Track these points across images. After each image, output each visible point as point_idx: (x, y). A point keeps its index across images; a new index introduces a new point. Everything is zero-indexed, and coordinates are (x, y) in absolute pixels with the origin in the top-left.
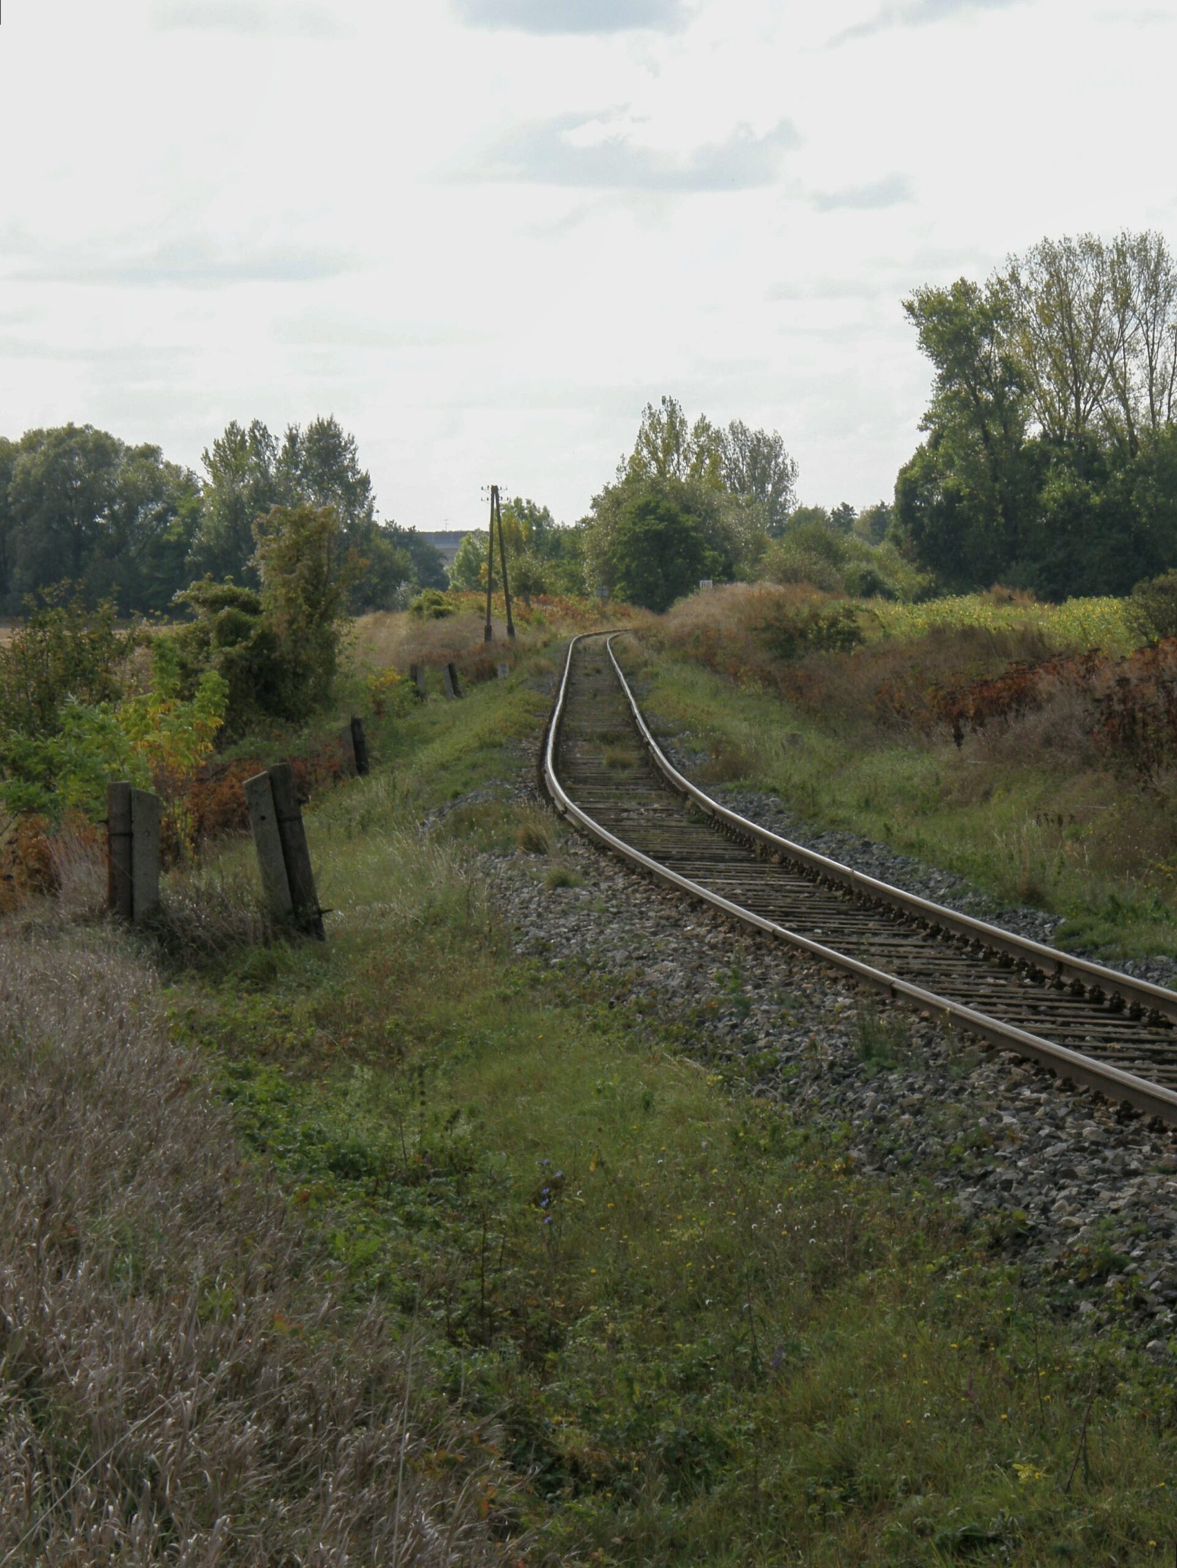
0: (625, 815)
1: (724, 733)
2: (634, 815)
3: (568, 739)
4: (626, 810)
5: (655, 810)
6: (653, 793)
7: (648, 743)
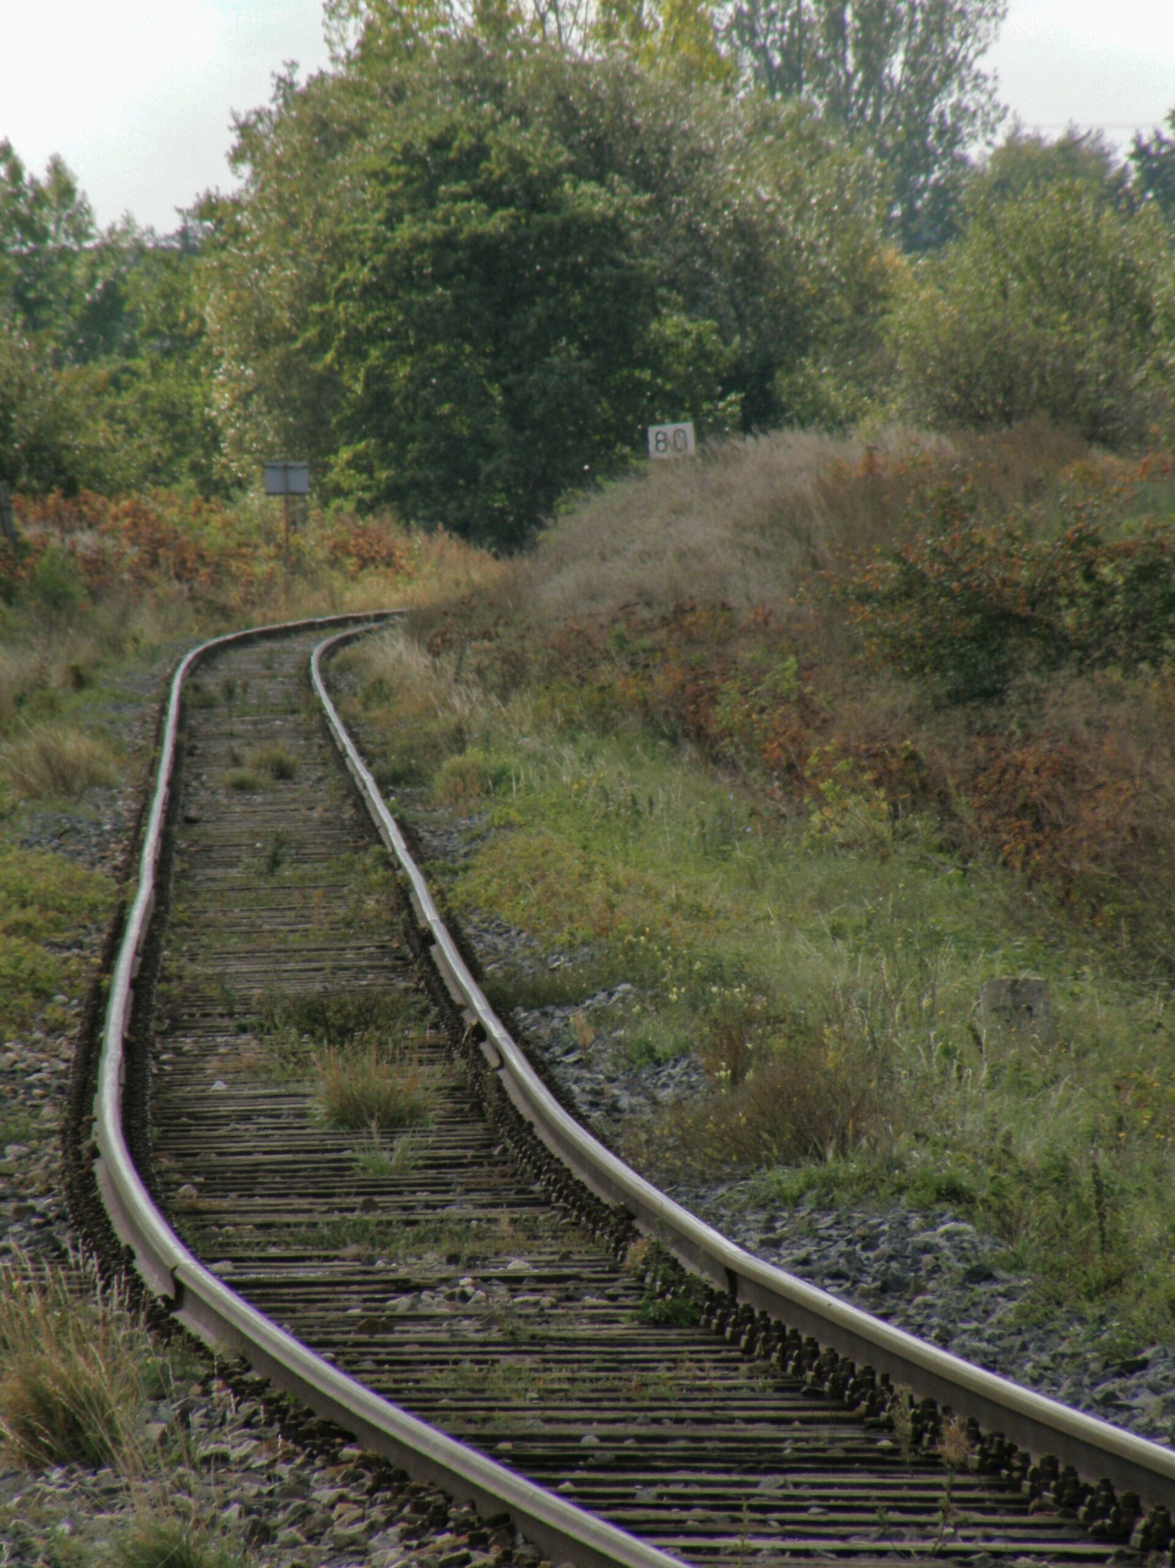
0: (402, 1303)
1: (759, 988)
2: (433, 1303)
3: (177, 1026)
4: (404, 1287)
5: (513, 1282)
6: (504, 1215)
7: (480, 1033)
